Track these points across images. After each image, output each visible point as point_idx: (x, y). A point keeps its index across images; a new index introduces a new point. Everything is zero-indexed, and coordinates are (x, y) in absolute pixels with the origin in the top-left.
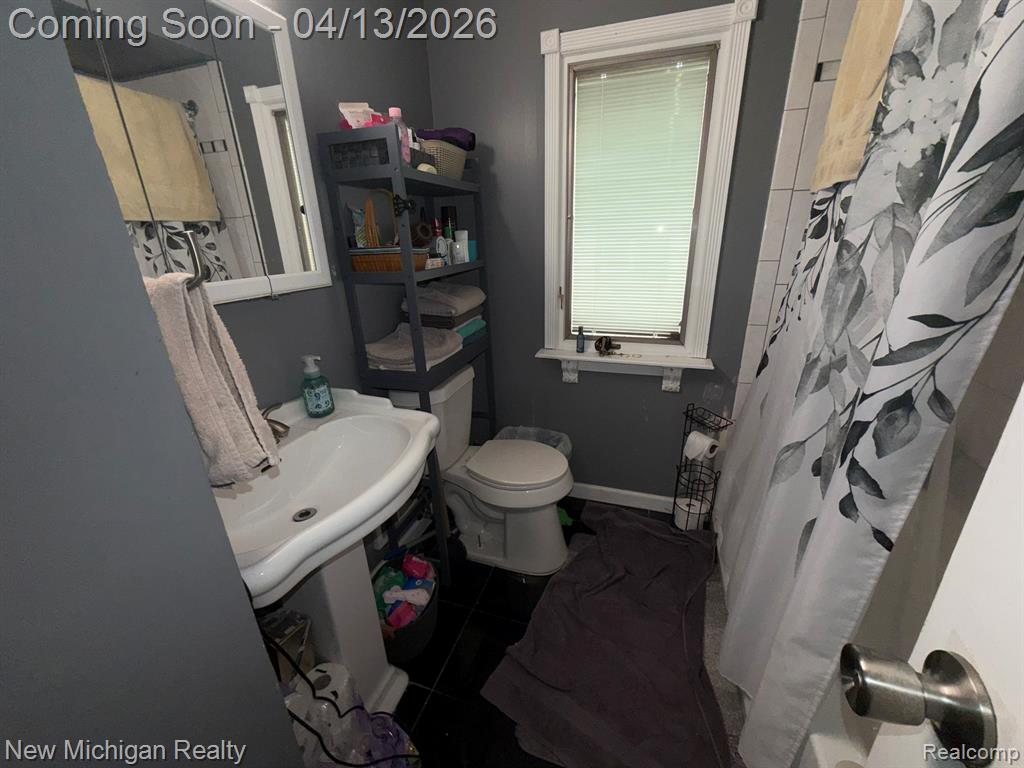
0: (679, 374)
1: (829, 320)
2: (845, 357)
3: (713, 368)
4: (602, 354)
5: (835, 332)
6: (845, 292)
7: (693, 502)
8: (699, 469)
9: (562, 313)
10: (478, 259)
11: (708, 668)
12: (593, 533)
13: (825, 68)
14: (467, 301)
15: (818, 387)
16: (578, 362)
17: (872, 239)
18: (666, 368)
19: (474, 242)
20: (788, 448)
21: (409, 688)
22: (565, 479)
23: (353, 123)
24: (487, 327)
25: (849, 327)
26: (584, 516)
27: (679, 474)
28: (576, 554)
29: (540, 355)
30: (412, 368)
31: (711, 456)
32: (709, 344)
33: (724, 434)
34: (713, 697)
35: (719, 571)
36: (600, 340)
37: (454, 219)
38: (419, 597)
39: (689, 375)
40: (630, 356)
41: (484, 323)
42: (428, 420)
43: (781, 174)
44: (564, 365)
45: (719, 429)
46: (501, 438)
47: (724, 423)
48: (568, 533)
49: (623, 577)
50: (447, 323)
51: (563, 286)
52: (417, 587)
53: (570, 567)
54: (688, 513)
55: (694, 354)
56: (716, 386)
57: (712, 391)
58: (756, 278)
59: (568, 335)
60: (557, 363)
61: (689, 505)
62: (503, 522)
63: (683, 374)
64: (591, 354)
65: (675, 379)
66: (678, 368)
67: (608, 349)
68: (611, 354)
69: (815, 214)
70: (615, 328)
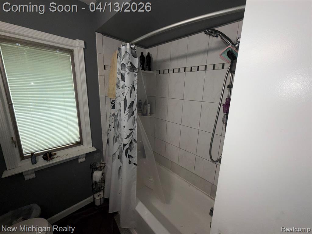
0: (84, 156)
2: (119, 136)
3: (96, 150)
4: (48, 160)
5: (116, 131)
6: (117, 124)
13: (106, 67)
15: (116, 142)
16: (34, 169)
17: (118, 115)
20: (113, 155)
25: (118, 130)
31: (102, 177)
32: (92, 142)
36: (44, 154)
39: (88, 155)
40: (62, 156)
43: (101, 93)
44: (25, 173)
55: (88, 147)
56: (97, 154)
57: (96, 156)
58: (101, 120)
59: (23, 158)
60: (21, 175)
63: (86, 156)
64: (41, 162)
65: (83, 158)
66: (84, 154)
67: (50, 157)
68: (53, 159)
69: (112, 103)
70: (52, 146)
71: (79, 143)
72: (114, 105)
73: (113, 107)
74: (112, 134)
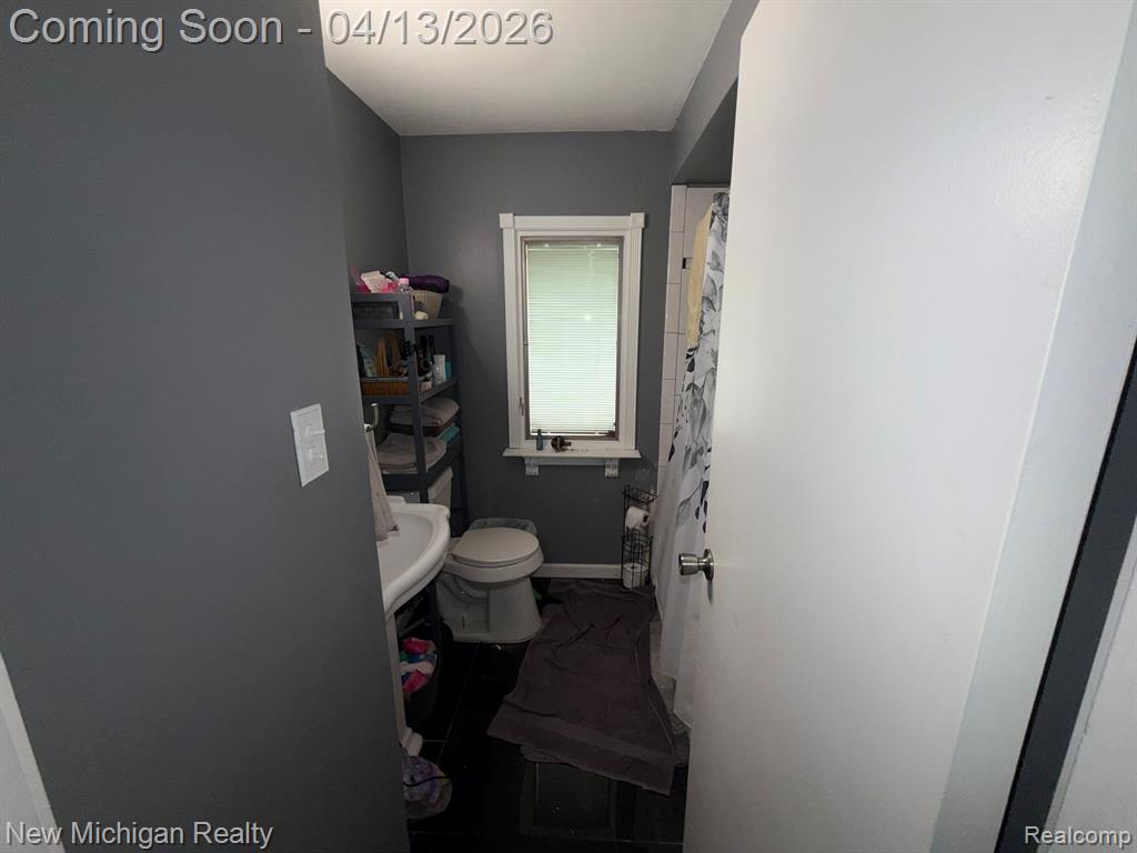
0: (617, 463)
1: (693, 427)
2: (702, 448)
3: (640, 457)
4: (557, 450)
5: (697, 433)
6: (698, 412)
7: (636, 565)
8: (638, 537)
9: (523, 418)
10: (452, 376)
11: (655, 679)
12: (559, 602)
13: (687, 261)
14: (447, 412)
15: (692, 465)
16: (538, 458)
18: (607, 459)
19: (449, 364)
20: (682, 503)
21: (424, 745)
22: (537, 554)
23: (373, 289)
24: (460, 433)
25: (702, 431)
26: (551, 590)
27: (624, 543)
28: (548, 620)
29: (506, 454)
30: (414, 471)
31: (644, 524)
32: (636, 439)
33: (653, 505)
34: (659, 695)
35: (658, 614)
36: (555, 439)
37: (432, 345)
38: (426, 667)
39: (624, 463)
40: (578, 451)
41: (458, 429)
42: (440, 510)
44: (526, 461)
45: (649, 502)
46: (473, 529)
47: (651, 497)
48: (541, 605)
49: (589, 630)
50: (433, 431)
51: (523, 397)
52: (421, 660)
53: (544, 632)
54: (632, 575)
55: (626, 448)
56: (643, 471)
57: (640, 475)
59: (528, 437)
60: (521, 460)
61: (633, 568)
62: (486, 601)
63: (620, 463)
64: (548, 451)
65: (614, 467)
66: (615, 459)
67: (561, 446)
68: (564, 450)
69: (688, 356)
70: (566, 428)
71: (612, 435)
72: (693, 360)
73: (691, 368)
74: (685, 440)
